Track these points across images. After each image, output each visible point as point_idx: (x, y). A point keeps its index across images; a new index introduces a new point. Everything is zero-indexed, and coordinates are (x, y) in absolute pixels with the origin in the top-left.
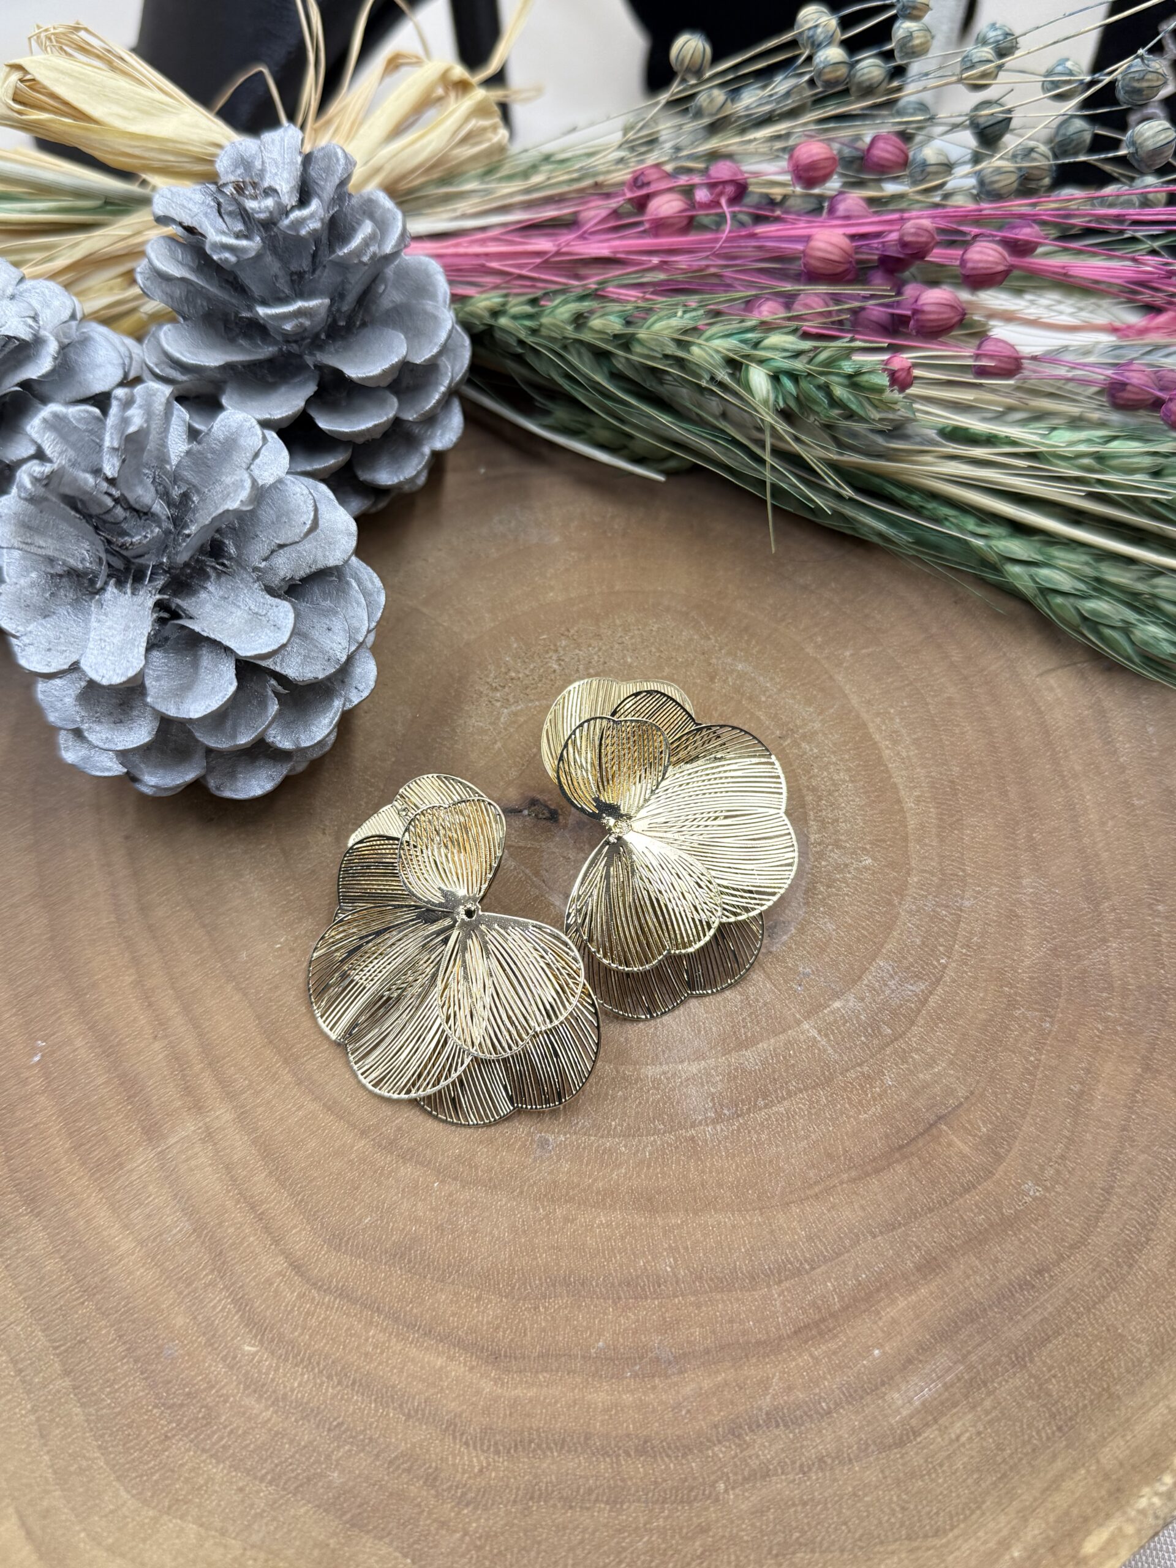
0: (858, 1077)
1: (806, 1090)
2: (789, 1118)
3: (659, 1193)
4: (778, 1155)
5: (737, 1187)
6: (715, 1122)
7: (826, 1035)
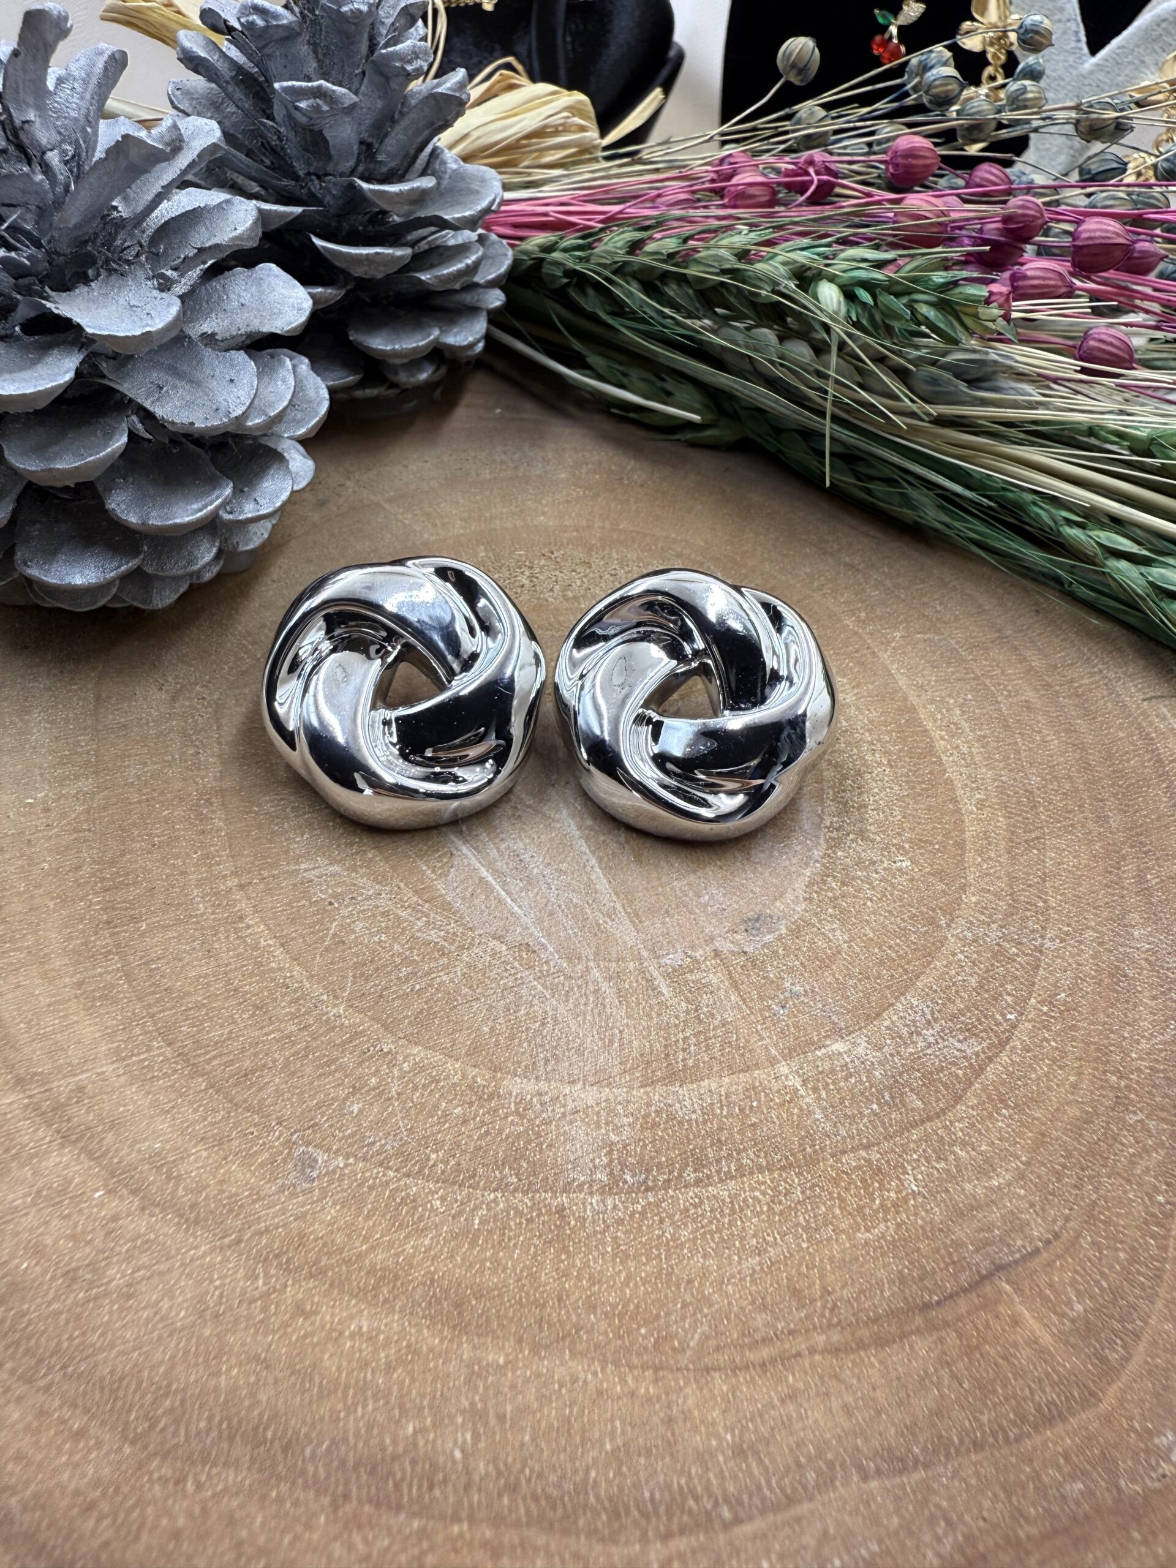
0: (859, 1167)
1: (771, 1171)
2: (733, 1210)
3: (479, 1296)
4: (704, 1274)
5: (621, 1316)
6: (606, 1190)
7: (815, 1089)
